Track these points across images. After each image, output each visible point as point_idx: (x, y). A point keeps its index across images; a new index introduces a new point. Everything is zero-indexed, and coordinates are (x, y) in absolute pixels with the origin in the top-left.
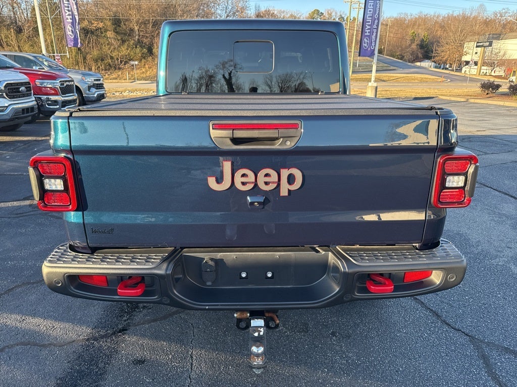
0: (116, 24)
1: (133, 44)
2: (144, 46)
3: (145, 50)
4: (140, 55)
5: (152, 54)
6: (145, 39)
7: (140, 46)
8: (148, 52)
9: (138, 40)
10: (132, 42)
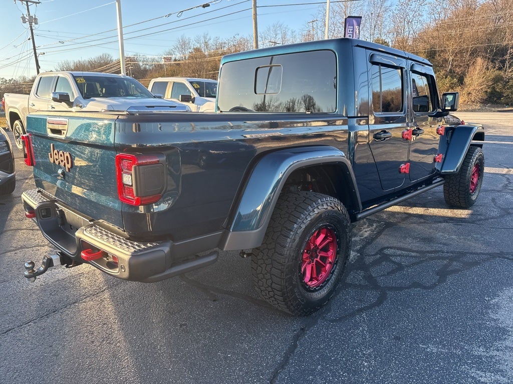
0: (430, 56)
1: (444, 74)
2: (455, 76)
3: (455, 79)
4: (448, 85)
5: (462, 84)
6: (457, 69)
7: (451, 76)
8: (458, 81)
9: (451, 69)
10: (444, 72)
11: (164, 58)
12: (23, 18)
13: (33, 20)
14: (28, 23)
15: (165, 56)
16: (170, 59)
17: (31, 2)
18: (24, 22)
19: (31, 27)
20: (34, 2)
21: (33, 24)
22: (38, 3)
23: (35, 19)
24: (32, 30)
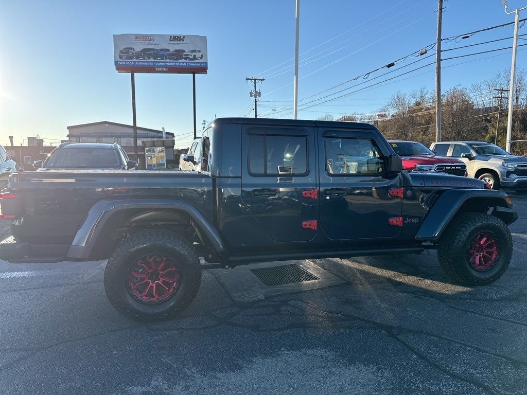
11: (378, 115)
12: (251, 93)
13: (257, 94)
14: (254, 97)
15: (380, 113)
16: (385, 116)
17: (258, 80)
18: (251, 96)
19: (256, 100)
20: (260, 80)
21: (258, 97)
22: (263, 80)
23: (259, 93)
24: (256, 102)
